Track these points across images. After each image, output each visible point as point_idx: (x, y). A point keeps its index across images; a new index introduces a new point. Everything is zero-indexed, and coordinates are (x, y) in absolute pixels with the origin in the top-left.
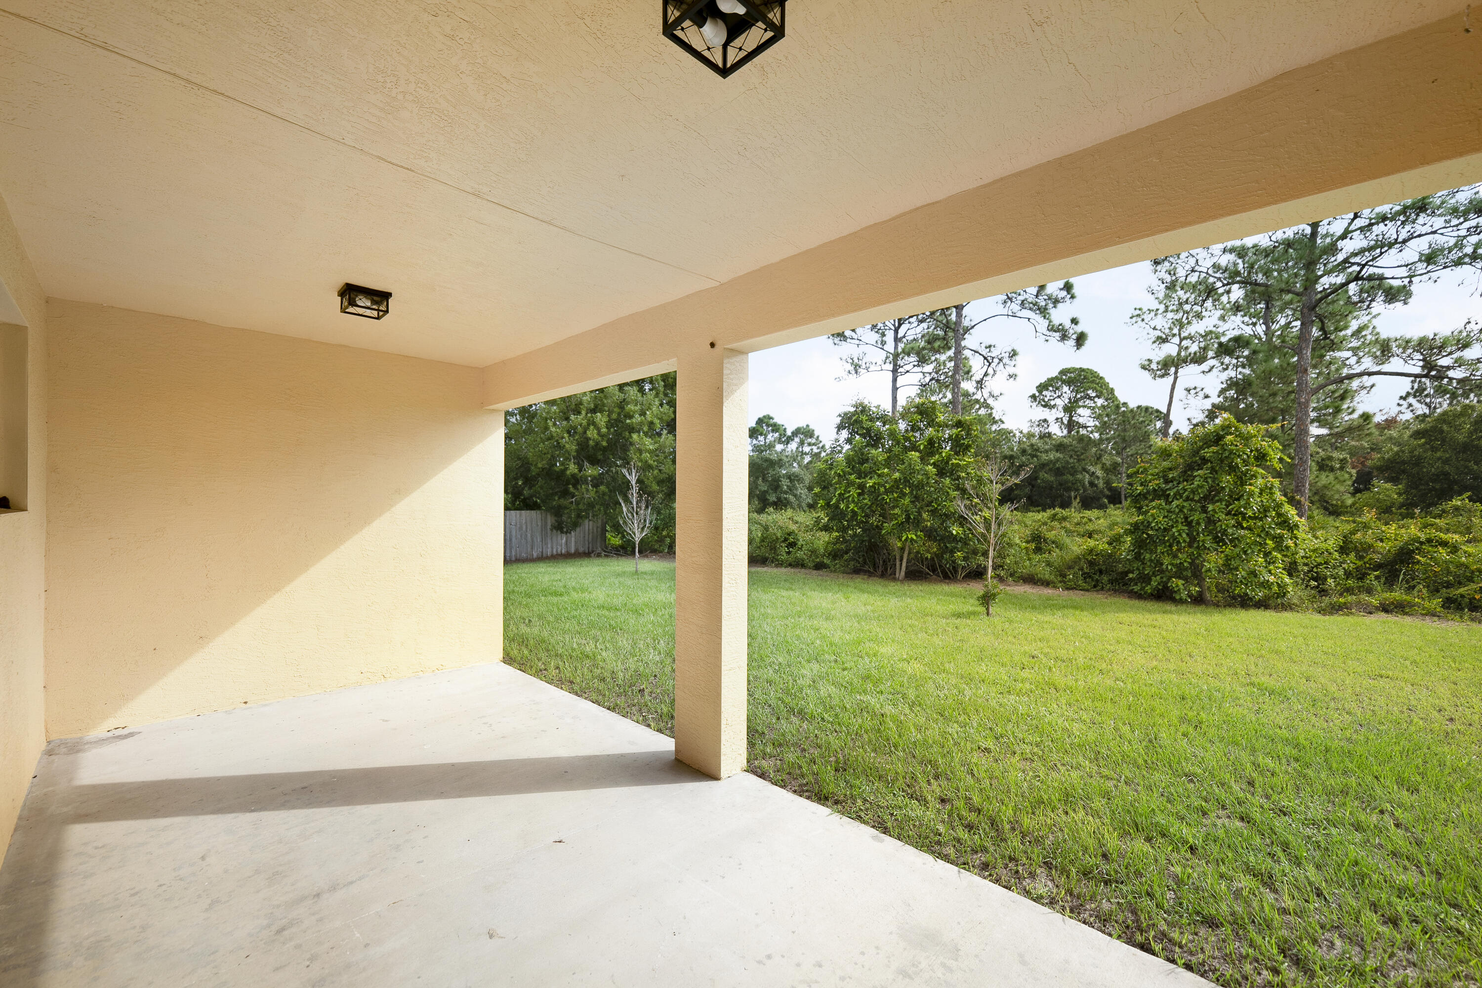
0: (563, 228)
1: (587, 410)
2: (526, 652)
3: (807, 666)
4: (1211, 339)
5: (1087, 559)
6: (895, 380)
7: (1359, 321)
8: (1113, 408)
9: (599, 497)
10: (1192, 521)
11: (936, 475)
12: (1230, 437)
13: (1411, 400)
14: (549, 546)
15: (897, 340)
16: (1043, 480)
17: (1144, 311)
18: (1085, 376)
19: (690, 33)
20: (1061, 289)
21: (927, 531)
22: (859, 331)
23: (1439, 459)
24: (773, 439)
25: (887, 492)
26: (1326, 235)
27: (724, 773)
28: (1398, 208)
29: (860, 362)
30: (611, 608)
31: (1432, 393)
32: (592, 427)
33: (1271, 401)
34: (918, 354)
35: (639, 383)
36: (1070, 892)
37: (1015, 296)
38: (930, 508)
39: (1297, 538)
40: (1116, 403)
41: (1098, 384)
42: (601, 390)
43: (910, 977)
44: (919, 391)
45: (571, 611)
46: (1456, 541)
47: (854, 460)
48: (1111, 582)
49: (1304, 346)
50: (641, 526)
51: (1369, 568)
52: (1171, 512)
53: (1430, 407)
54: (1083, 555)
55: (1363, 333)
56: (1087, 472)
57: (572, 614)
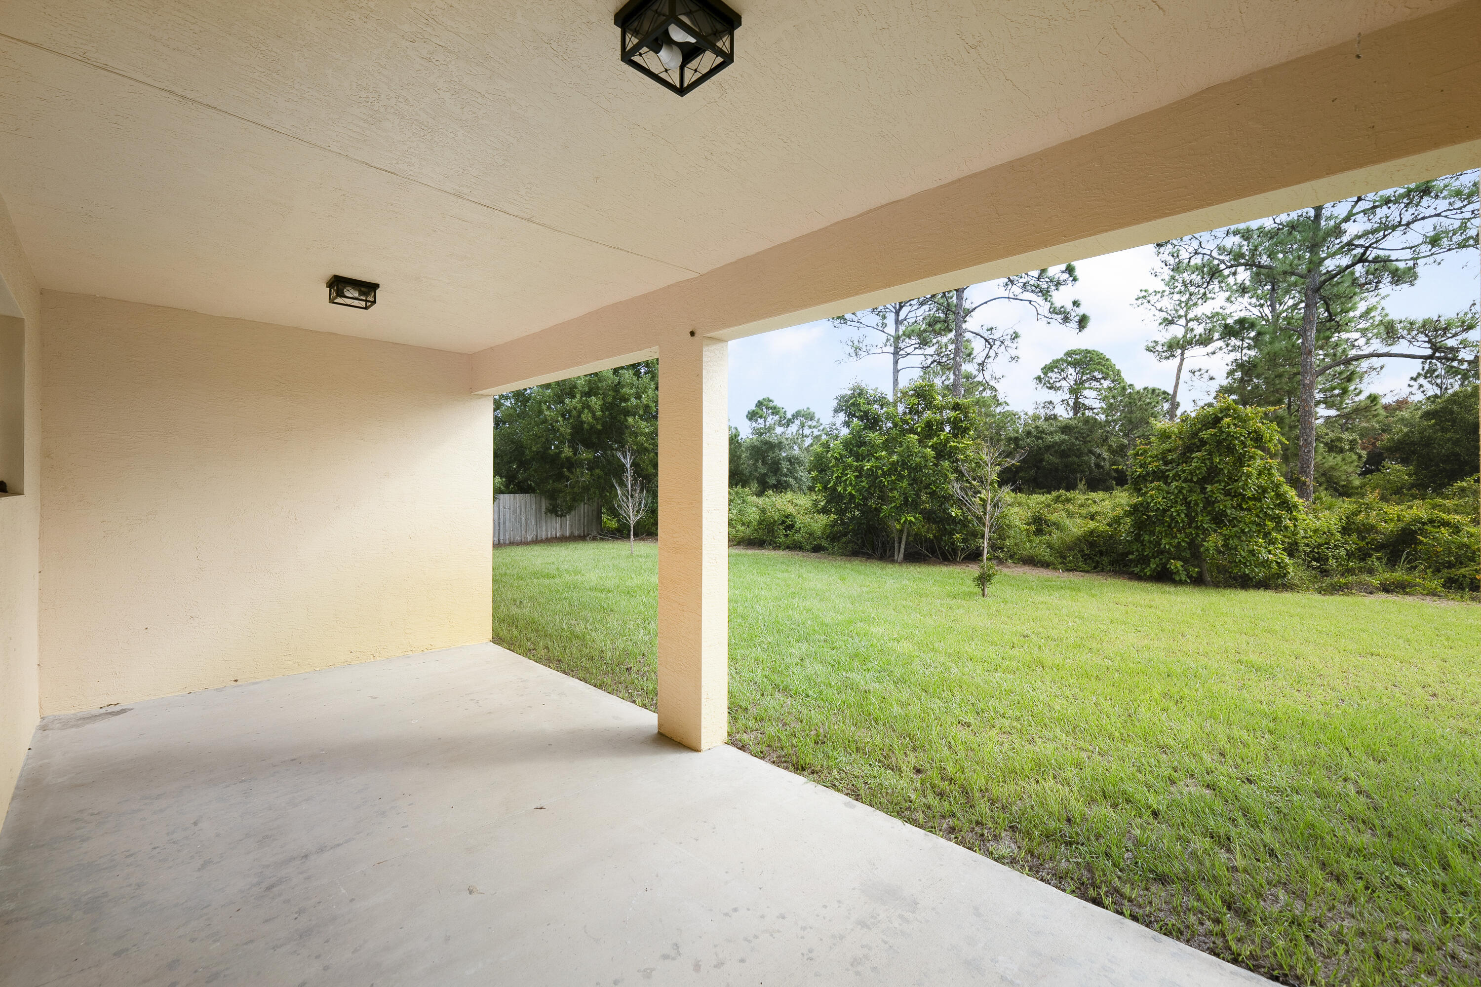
0: (543, 225)
1: (582, 393)
2: (515, 632)
3: (796, 645)
4: (1218, 321)
5: (1087, 541)
6: (896, 362)
7: (1368, 303)
8: (1119, 390)
9: (594, 480)
10: (1191, 501)
11: (934, 457)
12: (1227, 420)
13: (1421, 380)
14: (544, 529)
15: (898, 322)
16: (1048, 462)
17: (1150, 293)
18: (1091, 358)
19: (648, 58)
20: (1063, 272)
21: (926, 513)
22: (859, 314)
23: (1449, 440)
24: (773, 421)
25: (884, 474)
26: (1329, 218)
27: (704, 745)
28: (1402, 191)
29: (861, 345)
30: (603, 589)
31: (1443, 373)
32: (586, 411)
33: (1277, 382)
34: (919, 336)
35: (635, 367)
36: (1031, 853)
37: (1017, 278)
38: (928, 491)
39: (1296, 520)
40: (1122, 384)
41: (1104, 366)
42: (596, 374)
43: (868, 927)
44: (922, 374)
45: (562, 593)
46: (1458, 521)
47: (851, 443)
48: (1111, 563)
49: (1308, 328)
50: (636, 509)
51: (1371, 548)
52: (1170, 493)
53: (1441, 388)
54: (1084, 537)
55: (1372, 315)
56: (1094, 454)
57: (564, 595)
